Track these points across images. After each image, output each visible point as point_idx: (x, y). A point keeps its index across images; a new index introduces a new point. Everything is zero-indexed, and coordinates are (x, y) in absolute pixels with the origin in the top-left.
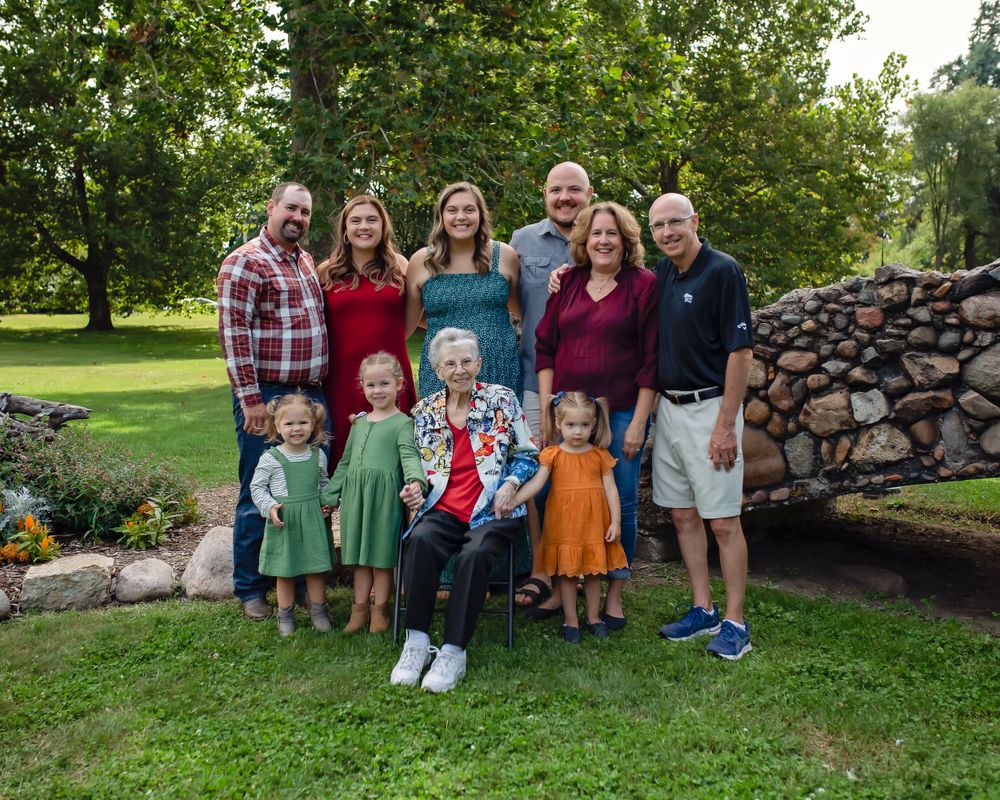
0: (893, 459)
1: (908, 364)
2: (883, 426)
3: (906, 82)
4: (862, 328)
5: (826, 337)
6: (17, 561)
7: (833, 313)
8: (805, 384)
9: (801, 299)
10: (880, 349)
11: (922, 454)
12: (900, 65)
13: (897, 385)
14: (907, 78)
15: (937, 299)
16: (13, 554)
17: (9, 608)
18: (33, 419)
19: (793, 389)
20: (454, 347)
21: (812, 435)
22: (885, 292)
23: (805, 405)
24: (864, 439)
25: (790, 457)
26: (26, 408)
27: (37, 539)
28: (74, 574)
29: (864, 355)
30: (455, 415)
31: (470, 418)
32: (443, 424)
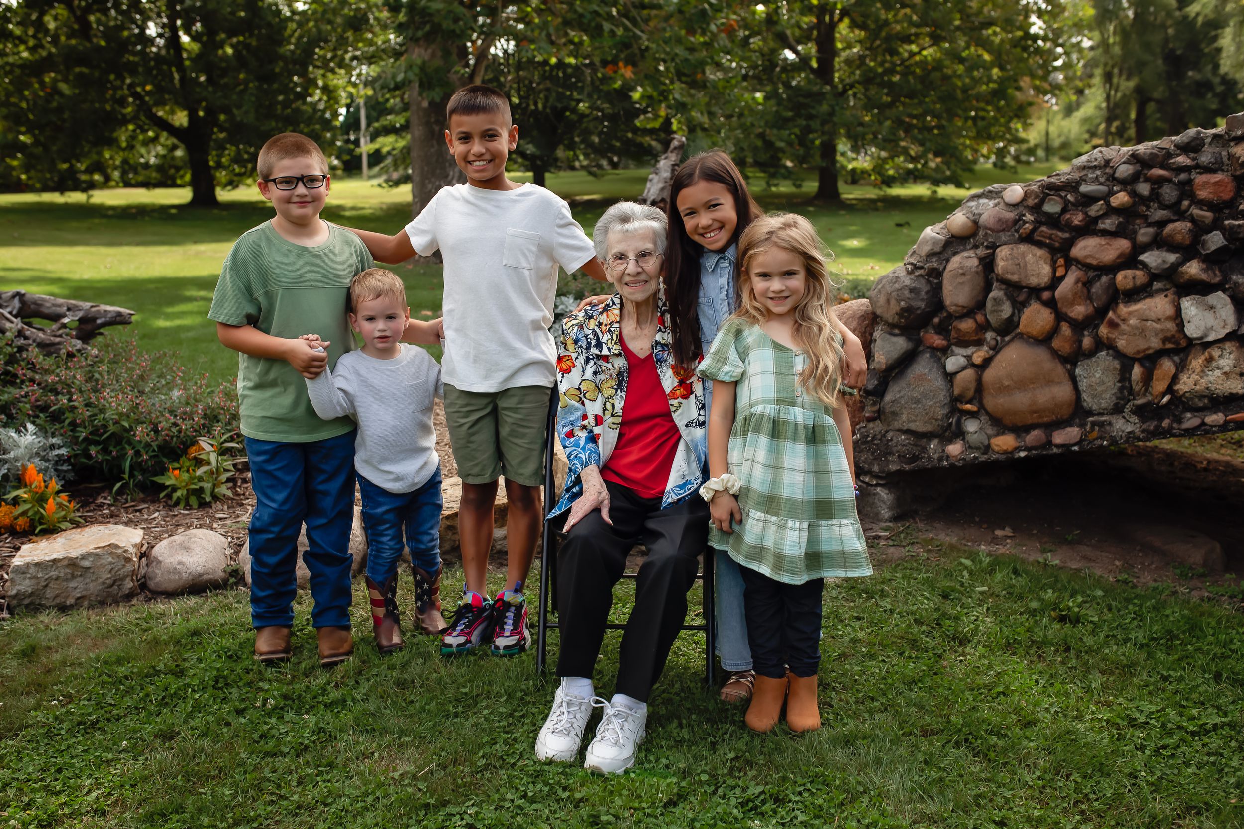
0: (1240, 391)
2: (1228, 345)
4: (1201, 204)
5: (1146, 217)
6: (12, 531)
7: (1158, 182)
8: (1113, 282)
9: (1107, 162)
10: (1230, 234)
16: (7, 521)
18: (55, 326)
19: (1093, 290)
20: (627, 231)
21: (1118, 354)
22: (1241, 151)
23: (1110, 314)
24: (1196, 362)
25: (1083, 385)
26: (46, 311)
27: (41, 499)
28: (83, 557)
29: (1204, 243)
30: (634, 338)
31: (657, 343)
32: (616, 349)
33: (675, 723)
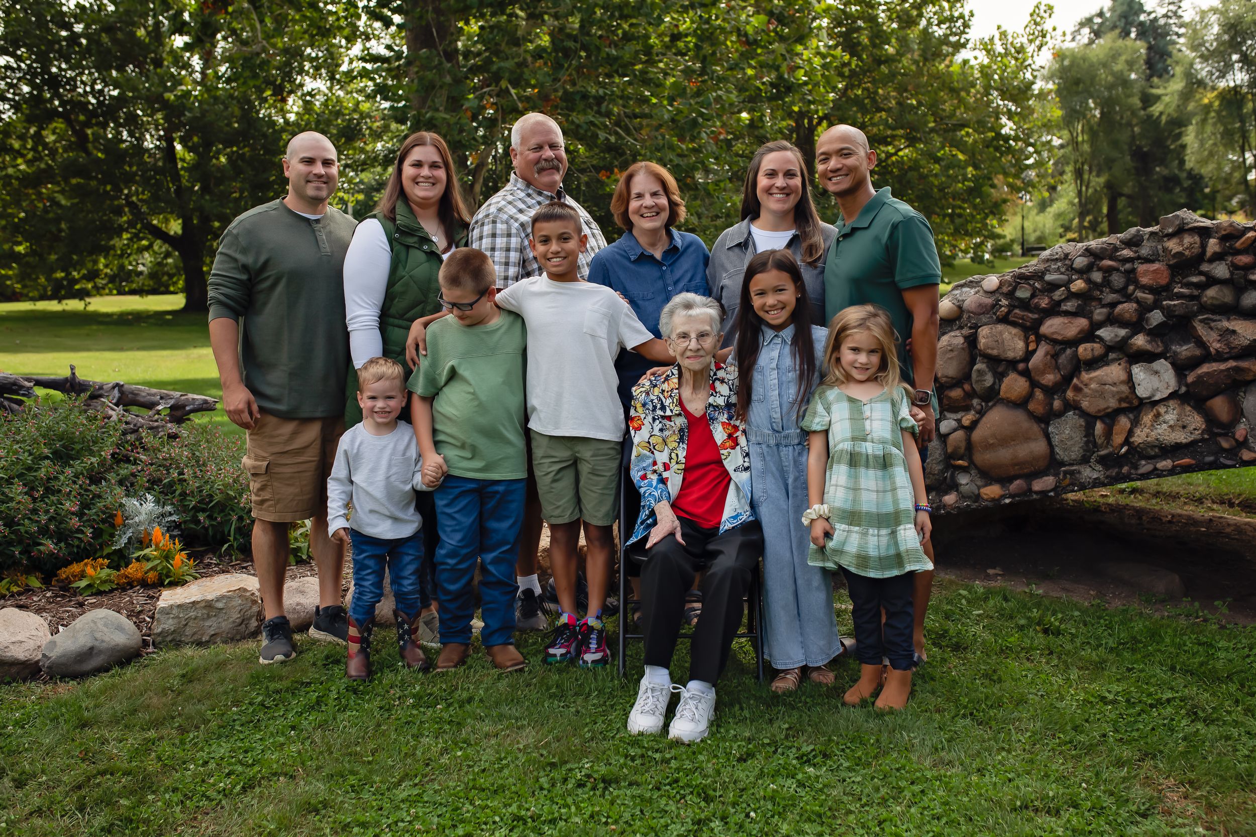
0: (1184, 441)
1: (1201, 330)
2: (1172, 403)
3: (1054, 34)
4: (1144, 288)
5: (1100, 300)
6: (144, 584)
7: (1108, 271)
8: (1075, 354)
9: (1066, 256)
10: (1168, 312)
11: (1220, 435)
12: (1046, 15)
13: (1189, 354)
14: (1054, 29)
15: (1238, 252)
16: (139, 575)
17: (140, 643)
18: (151, 413)
19: (1060, 361)
20: (690, 316)
21: (1083, 414)
22: (1173, 245)
23: (1075, 380)
24: (1147, 418)
25: (1056, 440)
26: (142, 400)
27: (167, 557)
28: (218, 600)
29: (1147, 320)
30: (690, 401)
31: (710, 405)
32: (677, 410)
33: (737, 707)
